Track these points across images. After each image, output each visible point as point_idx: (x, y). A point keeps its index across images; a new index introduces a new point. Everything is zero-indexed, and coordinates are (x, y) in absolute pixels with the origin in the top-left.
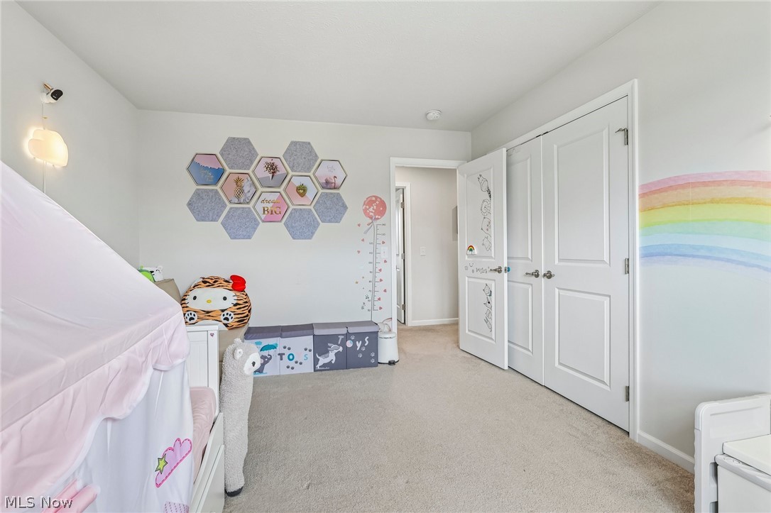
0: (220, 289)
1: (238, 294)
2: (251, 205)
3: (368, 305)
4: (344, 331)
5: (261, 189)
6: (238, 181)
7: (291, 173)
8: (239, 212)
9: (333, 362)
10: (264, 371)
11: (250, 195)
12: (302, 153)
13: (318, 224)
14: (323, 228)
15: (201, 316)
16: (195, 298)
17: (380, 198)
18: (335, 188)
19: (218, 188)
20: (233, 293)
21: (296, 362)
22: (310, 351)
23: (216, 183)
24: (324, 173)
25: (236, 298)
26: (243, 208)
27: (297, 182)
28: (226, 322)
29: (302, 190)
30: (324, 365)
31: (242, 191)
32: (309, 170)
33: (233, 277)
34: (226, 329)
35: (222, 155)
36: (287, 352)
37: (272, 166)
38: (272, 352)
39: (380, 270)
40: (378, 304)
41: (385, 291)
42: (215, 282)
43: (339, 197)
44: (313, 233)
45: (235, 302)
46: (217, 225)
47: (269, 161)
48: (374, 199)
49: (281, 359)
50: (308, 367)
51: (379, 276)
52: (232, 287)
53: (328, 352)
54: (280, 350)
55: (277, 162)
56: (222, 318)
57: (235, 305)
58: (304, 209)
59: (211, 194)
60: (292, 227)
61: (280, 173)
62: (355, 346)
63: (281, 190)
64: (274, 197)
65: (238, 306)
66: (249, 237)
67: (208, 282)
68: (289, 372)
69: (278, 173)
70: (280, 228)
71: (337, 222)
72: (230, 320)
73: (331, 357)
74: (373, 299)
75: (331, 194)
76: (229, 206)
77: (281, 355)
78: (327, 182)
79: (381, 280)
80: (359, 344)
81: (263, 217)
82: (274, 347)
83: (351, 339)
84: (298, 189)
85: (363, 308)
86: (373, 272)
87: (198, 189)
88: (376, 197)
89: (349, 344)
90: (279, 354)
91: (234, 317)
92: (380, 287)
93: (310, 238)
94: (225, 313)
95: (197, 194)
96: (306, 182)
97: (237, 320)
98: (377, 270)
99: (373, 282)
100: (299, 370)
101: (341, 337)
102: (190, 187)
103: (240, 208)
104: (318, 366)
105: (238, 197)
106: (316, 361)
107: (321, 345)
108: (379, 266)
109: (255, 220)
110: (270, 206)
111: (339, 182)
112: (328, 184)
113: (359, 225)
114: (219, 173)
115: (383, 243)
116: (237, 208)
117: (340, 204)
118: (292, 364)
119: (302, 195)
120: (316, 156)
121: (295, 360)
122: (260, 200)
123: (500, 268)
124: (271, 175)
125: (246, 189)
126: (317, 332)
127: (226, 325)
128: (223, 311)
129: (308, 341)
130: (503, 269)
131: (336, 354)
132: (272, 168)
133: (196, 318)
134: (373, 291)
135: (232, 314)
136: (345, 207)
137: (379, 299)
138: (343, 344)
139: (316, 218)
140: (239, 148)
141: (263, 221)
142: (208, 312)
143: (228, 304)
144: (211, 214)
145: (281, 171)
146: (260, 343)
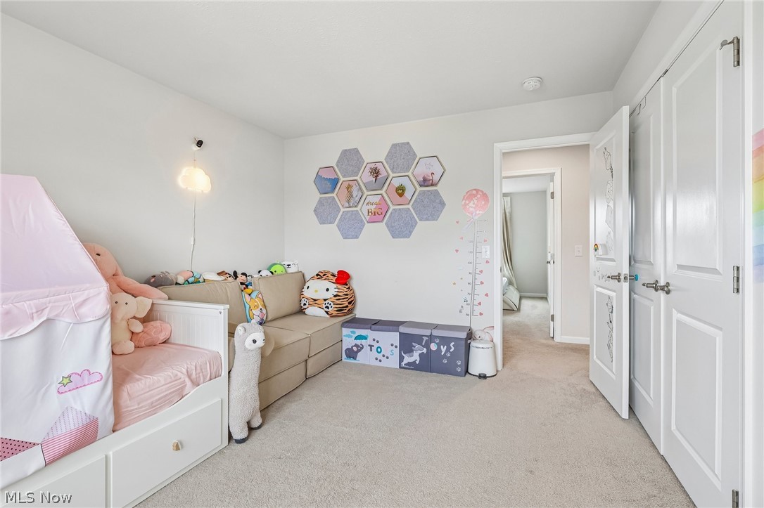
0: (326, 281)
1: (340, 286)
2: (358, 209)
3: (467, 309)
4: (428, 332)
5: (366, 193)
6: (349, 187)
7: (392, 175)
8: (349, 214)
9: (417, 362)
10: (357, 359)
11: (357, 199)
12: (402, 154)
13: (416, 223)
14: (421, 226)
15: (311, 303)
16: (308, 288)
17: (482, 192)
18: (432, 185)
19: (334, 195)
20: (335, 286)
21: (384, 356)
22: (396, 347)
23: (332, 191)
24: (421, 170)
25: (337, 290)
26: (352, 211)
27: (396, 182)
28: (326, 310)
29: (401, 191)
30: (409, 364)
31: (351, 196)
32: (408, 169)
33: (341, 272)
34: (327, 316)
35: (337, 166)
36: (376, 345)
37: (375, 171)
38: (363, 342)
39: (481, 272)
40: (477, 310)
41: (487, 295)
42: (324, 275)
43: (437, 193)
44: (411, 232)
45: (335, 293)
46: (334, 227)
47: (373, 166)
48: (474, 192)
49: (371, 351)
50: (393, 363)
51: (479, 278)
52: (336, 280)
53: (412, 351)
54: (370, 341)
55: (379, 166)
56: (324, 306)
57: (335, 296)
58: (403, 209)
59: (329, 201)
60: (392, 227)
61: (382, 176)
62: (439, 350)
63: (383, 192)
64: (377, 199)
65: (338, 298)
66: (357, 237)
67: (320, 276)
68: (377, 363)
69: (380, 176)
70: (381, 227)
71: (434, 220)
72: (330, 309)
73: (415, 357)
74: (471, 302)
75: (429, 191)
76: (342, 210)
77: (371, 346)
78: (425, 180)
79: (482, 283)
80: (444, 349)
81: (368, 218)
82: (365, 338)
83: (435, 342)
84: (397, 189)
85: (460, 312)
86: (473, 274)
87: (321, 198)
88: (477, 191)
89: (433, 347)
90: (369, 345)
91: (333, 306)
92: (480, 290)
93: (408, 236)
94: (327, 302)
95: (320, 202)
96: (405, 182)
97: (336, 309)
98: (478, 272)
99: (473, 284)
100: (385, 363)
101: (425, 338)
102: (315, 196)
103: (349, 211)
104: (403, 364)
105: (348, 202)
106: (401, 359)
107: (406, 344)
108: (479, 267)
109: (362, 221)
110: (373, 207)
111: (436, 178)
112: (425, 182)
113: (457, 222)
114: (335, 182)
115: (485, 241)
116: (347, 212)
117: (437, 201)
118: (380, 356)
119: (401, 195)
120: (415, 154)
121: (382, 354)
122: (365, 203)
123: (619, 274)
124: (374, 179)
125: (355, 194)
126: (403, 329)
127: (327, 312)
128: (325, 300)
129: (394, 337)
130: (622, 277)
131: (420, 355)
132: (375, 172)
133: (307, 304)
134: (473, 294)
135: (332, 304)
136: (443, 204)
137: (480, 304)
138: (427, 346)
139: (414, 217)
140: (351, 157)
141: (368, 222)
142: (315, 300)
143: (329, 295)
144: (329, 218)
145: (383, 174)
146: (354, 333)
